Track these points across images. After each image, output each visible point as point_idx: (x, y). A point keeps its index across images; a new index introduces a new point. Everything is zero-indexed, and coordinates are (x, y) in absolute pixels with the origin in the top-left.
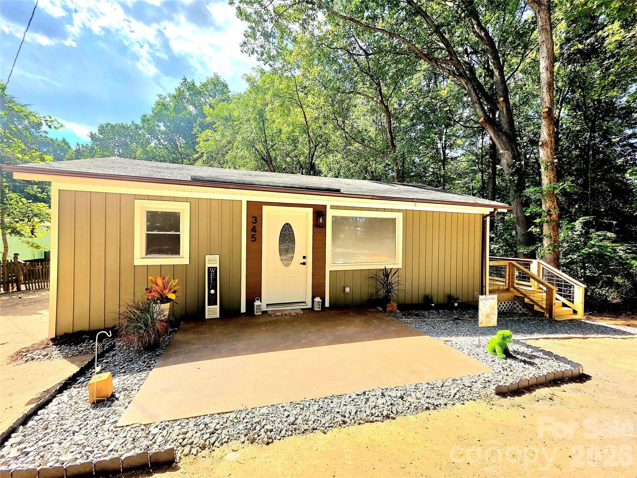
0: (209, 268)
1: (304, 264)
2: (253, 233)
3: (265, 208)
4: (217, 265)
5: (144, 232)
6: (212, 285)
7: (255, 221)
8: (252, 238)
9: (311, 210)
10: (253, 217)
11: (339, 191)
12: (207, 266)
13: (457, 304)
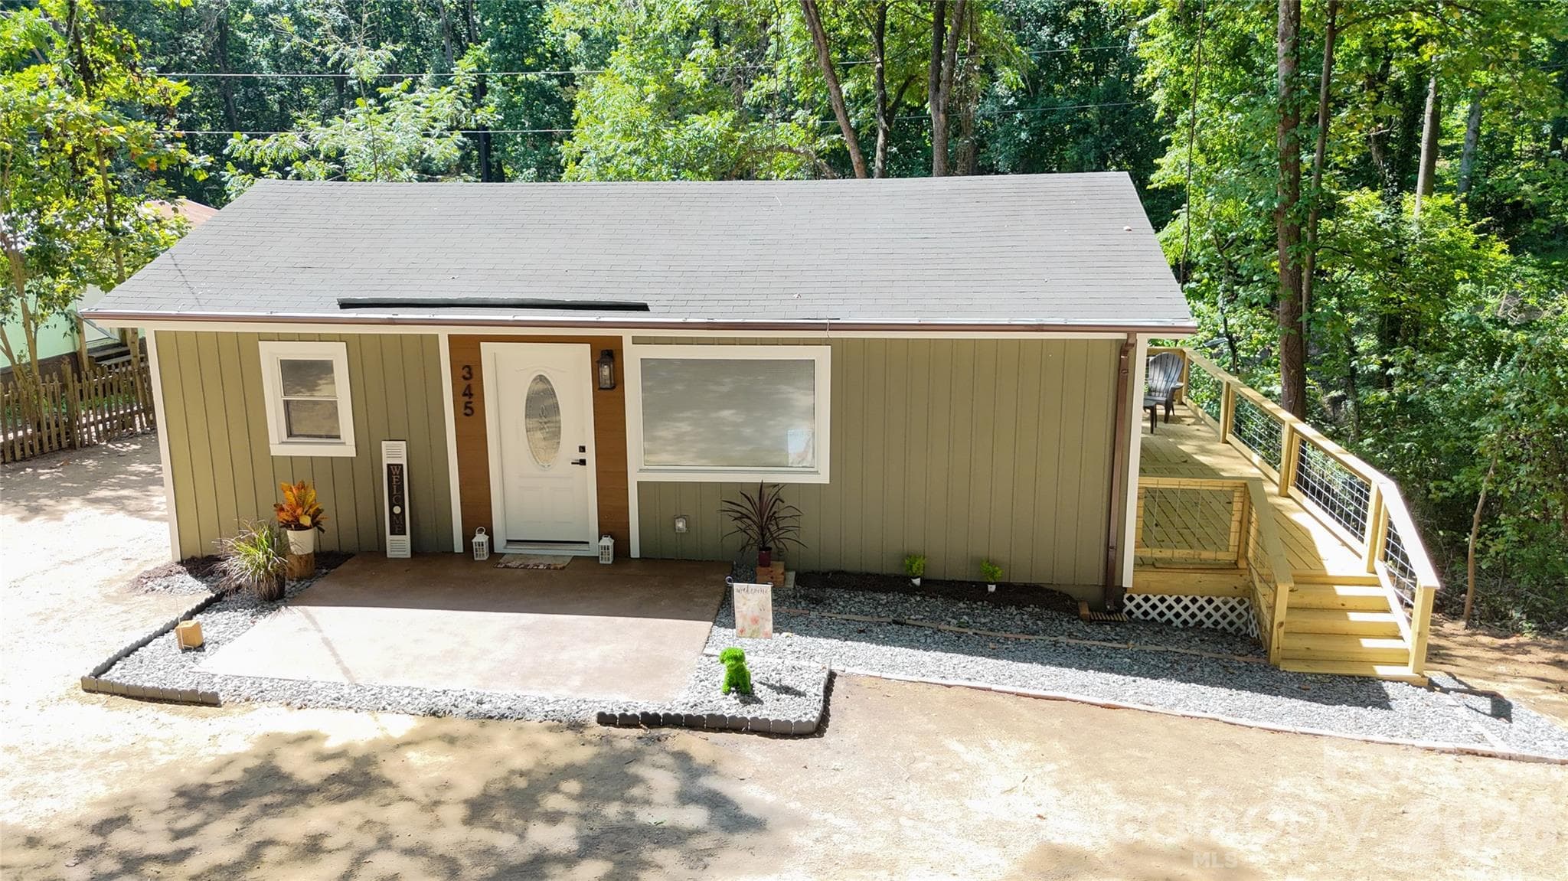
0: (389, 466)
1: (583, 462)
2: (466, 399)
3: (484, 346)
4: (403, 462)
5: (281, 399)
6: (396, 499)
7: (467, 375)
8: (466, 407)
9: (587, 348)
10: (463, 368)
11: (644, 308)
12: (386, 461)
13: (992, 588)
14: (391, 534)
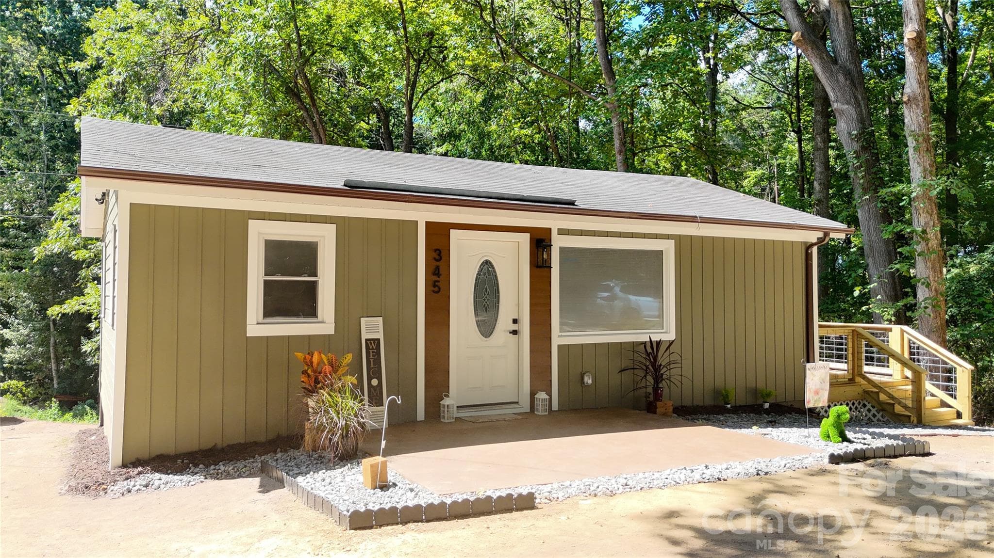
0: (367, 340)
1: (515, 332)
2: (435, 278)
4: (380, 336)
5: (262, 278)
6: (374, 371)
7: (437, 257)
8: (435, 286)
9: (527, 236)
10: (436, 250)
11: (573, 204)
12: (365, 336)
13: (767, 406)
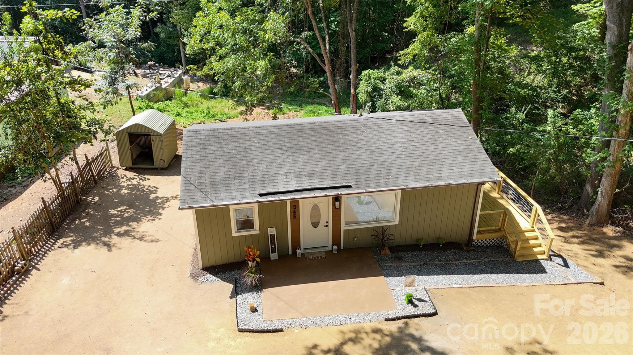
0: (270, 235)
1: (327, 226)
3: (300, 200)
4: (275, 233)
5: (235, 220)
6: (273, 243)
7: (295, 208)
8: (294, 216)
9: (331, 198)
11: (350, 187)
13: (441, 246)
14: (272, 253)
